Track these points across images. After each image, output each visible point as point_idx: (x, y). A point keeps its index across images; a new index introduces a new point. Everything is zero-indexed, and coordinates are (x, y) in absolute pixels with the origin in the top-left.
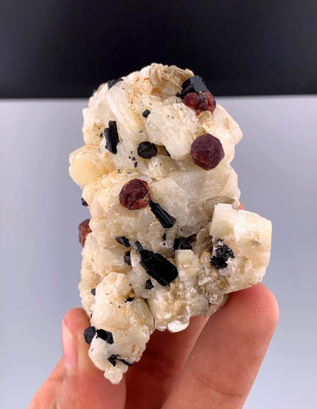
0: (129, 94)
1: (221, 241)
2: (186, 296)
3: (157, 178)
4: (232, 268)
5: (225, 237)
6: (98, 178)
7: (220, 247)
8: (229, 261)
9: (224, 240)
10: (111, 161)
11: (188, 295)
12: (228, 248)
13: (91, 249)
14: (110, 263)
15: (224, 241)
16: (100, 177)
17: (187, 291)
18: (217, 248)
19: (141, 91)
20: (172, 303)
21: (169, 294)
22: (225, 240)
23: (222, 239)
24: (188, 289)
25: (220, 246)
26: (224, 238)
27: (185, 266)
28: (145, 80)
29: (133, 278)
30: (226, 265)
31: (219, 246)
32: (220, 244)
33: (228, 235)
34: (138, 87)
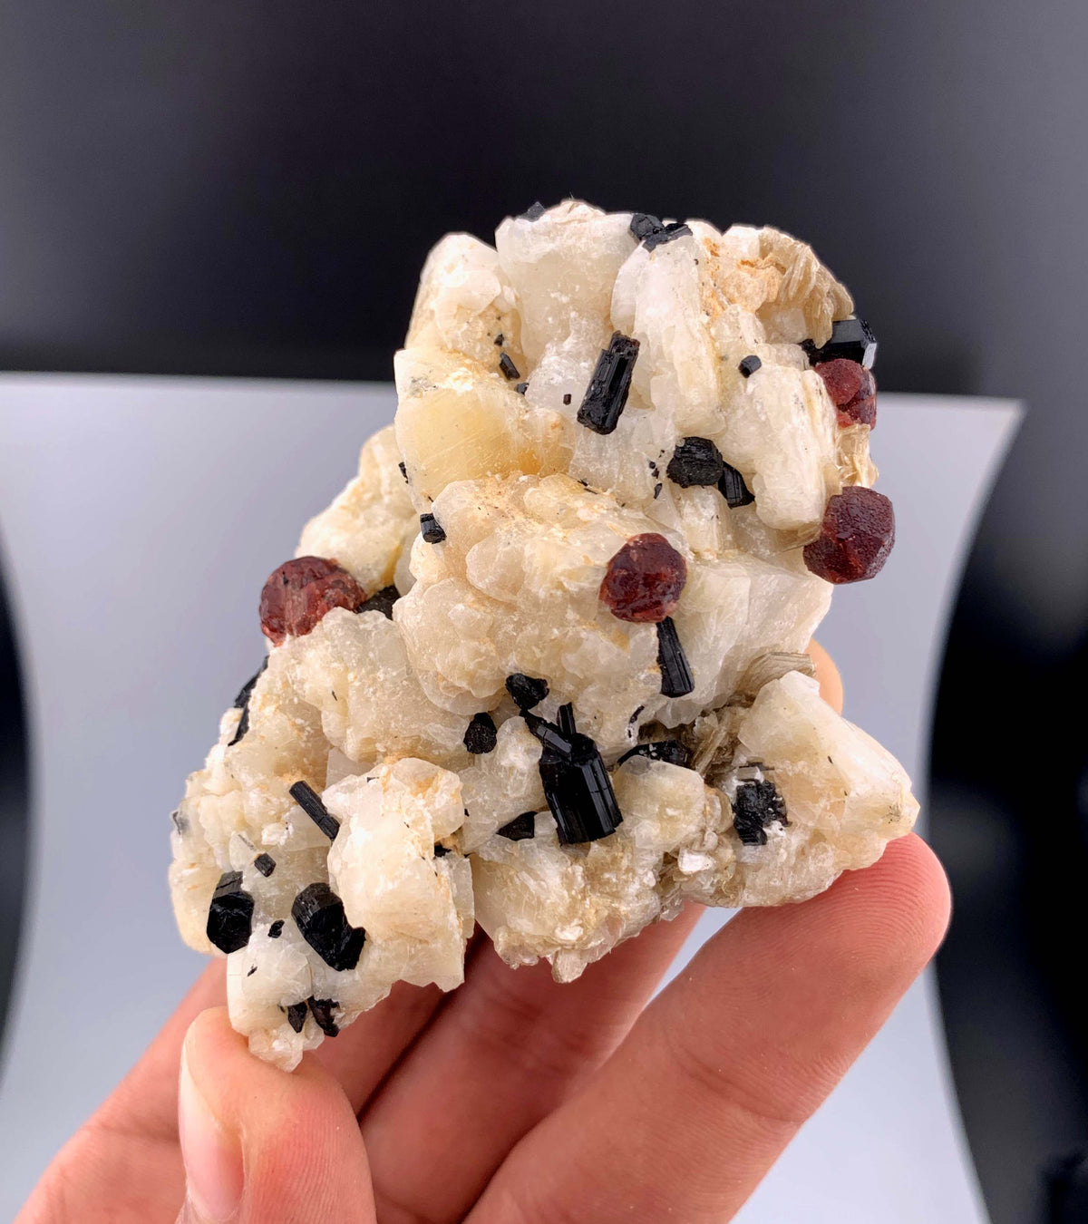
0: (703, 284)
1: (765, 769)
2: (626, 889)
3: (706, 554)
4: (782, 851)
5: (783, 763)
6: (489, 473)
7: (753, 784)
8: (774, 829)
9: (773, 769)
10: (566, 446)
11: (634, 888)
12: (774, 794)
13: (340, 659)
14: (413, 726)
15: (771, 772)
16: (501, 471)
17: (633, 878)
18: (742, 784)
19: (731, 290)
20: (580, 897)
21: (579, 869)
22: (778, 771)
23: (766, 764)
24: (641, 871)
25: (757, 781)
26: (777, 764)
27: (670, 812)
28: (744, 263)
29: (486, 797)
30: (764, 839)
31: (753, 780)
32: (759, 776)
33: (793, 762)
34: (726, 275)
